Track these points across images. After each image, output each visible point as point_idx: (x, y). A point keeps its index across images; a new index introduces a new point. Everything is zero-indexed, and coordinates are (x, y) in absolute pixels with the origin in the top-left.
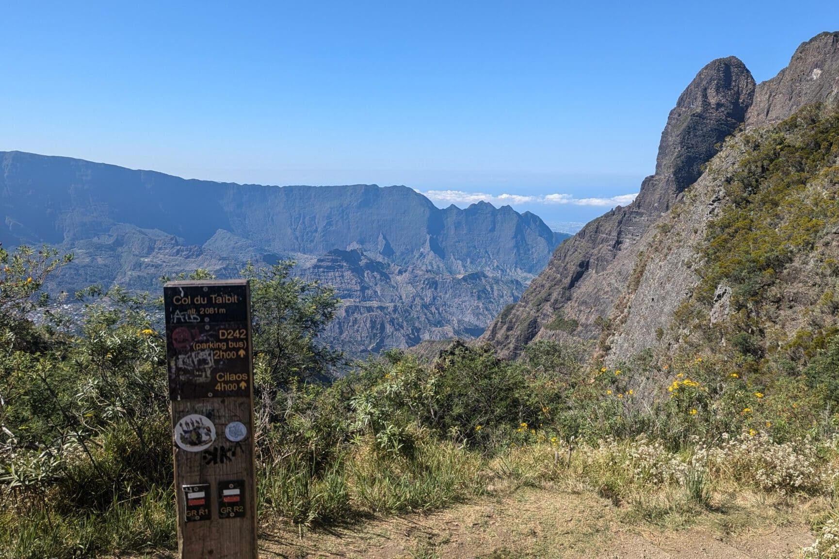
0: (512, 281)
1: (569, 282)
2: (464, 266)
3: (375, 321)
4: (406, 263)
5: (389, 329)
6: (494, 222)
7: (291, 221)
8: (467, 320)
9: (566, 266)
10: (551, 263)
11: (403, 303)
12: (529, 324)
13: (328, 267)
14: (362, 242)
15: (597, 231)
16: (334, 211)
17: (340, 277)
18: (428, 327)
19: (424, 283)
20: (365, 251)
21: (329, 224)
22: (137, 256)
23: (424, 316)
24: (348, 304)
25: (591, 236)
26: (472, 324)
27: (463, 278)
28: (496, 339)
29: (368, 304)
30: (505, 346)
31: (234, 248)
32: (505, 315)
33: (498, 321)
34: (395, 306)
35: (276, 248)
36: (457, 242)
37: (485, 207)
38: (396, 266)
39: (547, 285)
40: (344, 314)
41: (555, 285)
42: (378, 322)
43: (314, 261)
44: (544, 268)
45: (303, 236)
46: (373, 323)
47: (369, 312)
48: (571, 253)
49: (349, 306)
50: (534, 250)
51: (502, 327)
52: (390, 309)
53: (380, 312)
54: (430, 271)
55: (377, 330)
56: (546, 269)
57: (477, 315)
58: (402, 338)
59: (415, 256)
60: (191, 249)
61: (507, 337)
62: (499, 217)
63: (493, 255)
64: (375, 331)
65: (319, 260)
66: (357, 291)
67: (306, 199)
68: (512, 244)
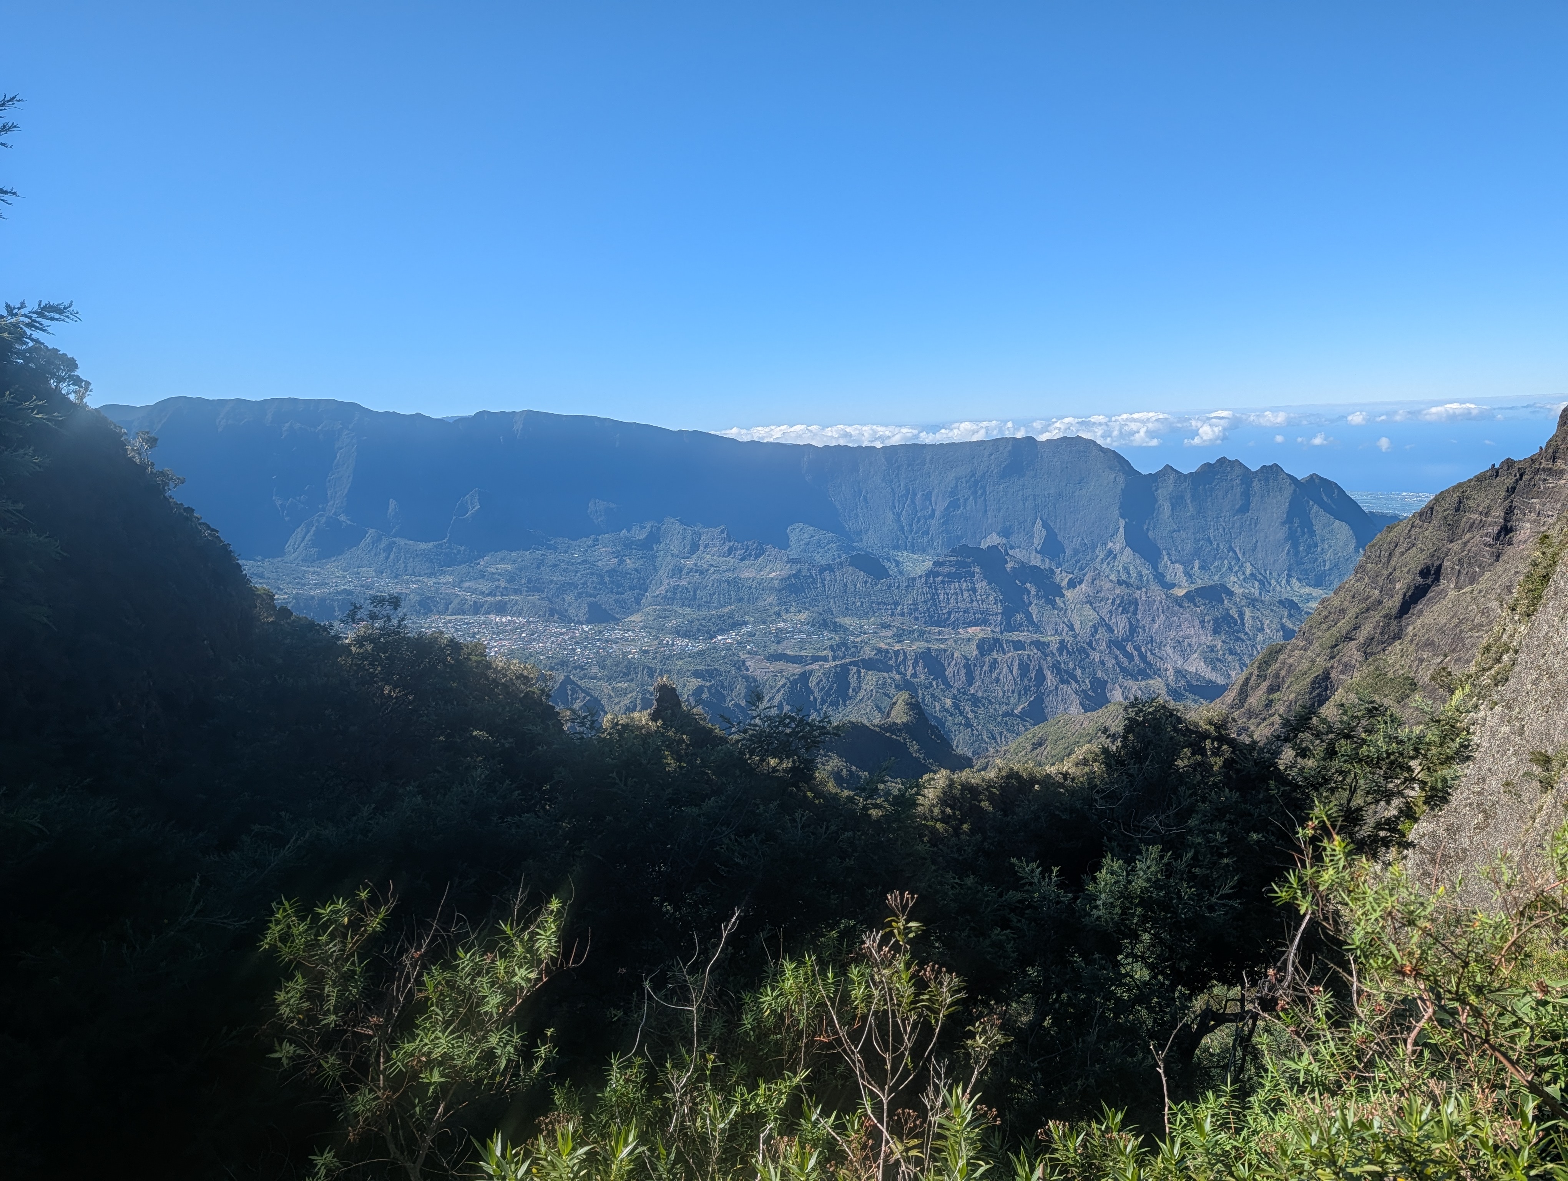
0: (1280, 602)
1: (1398, 605)
2: (1189, 575)
3: (1028, 665)
4: (1081, 569)
5: (1050, 679)
6: (1247, 495)
7: (894, 501)
8: (1192, 669)
9: (1391, 574)
10: (1361, 569)
11: (1075, 637)
12: (1314, 682)
13: (949, 575)
14: (1006, 533)
15: (1459, 507)
16: (962, 483)
17: (968, 591)
18: (1120, 680)
19: (1113, 603)
20: (1012, 548)
21: (954, 505)
22: (677, 556)
23: (1114, 661)
24: (981, 636)
25: (1445, 518)
26: (1204, 678)
27: (1187, 595)
28: (1246, 706)
29: (1015, 636)
30: (1264, 719)
31: (808, 544)
32: (1266, 663)
33: (1251, 674)
34: (1062, 642)
35: (871, 542)
36: (1175, 531)
37: (1229, 468)
38: (1064, 574)
39: (1352, 612)
40: (975, 652)
41: (1368, 610)
42: (1031, 668)
43: (929, 565)
44: (1346, 579)
45: (911, 525)
46: (1024, 669)
47: (1016, 649)
48: (1403, 550)
49: (984, 639)
50: (1326, 546)
51: (1259, 685)
52: (1054, 647)
53: (1035, 651)
54: (1124, 582)
55: (1030, 680)
56: (1350, 579)
57: (1213, 662)
58: (1074, 695)
59: (1097, 556)
60: (748, 547)
61: (1269, 704)
62: (1256, 484)
63: (1244, 553)
64: (1026, 682)
65: (936, 564)
66: (997, 614)
67: (917, 465)
68: (1282, 533)
